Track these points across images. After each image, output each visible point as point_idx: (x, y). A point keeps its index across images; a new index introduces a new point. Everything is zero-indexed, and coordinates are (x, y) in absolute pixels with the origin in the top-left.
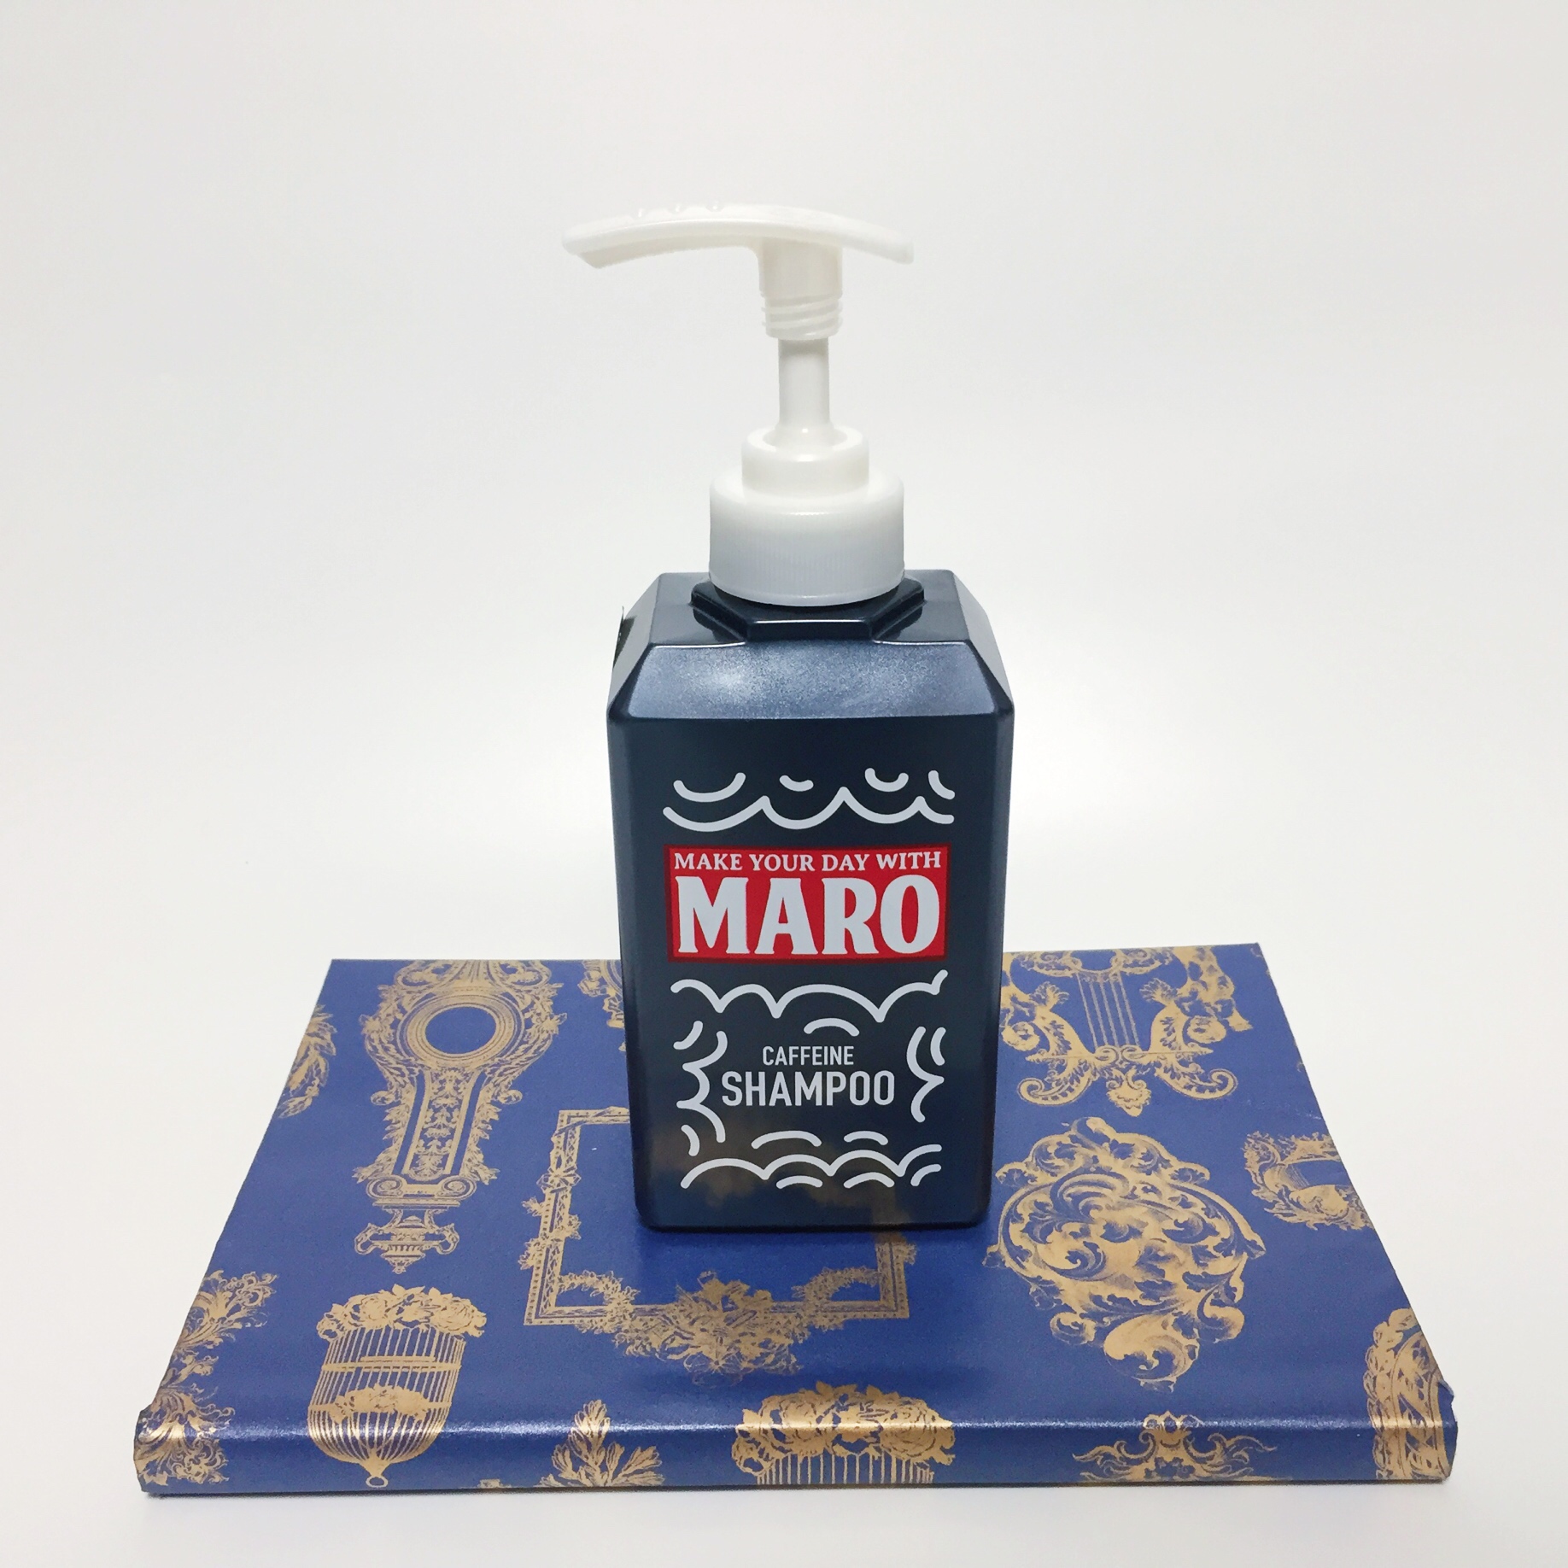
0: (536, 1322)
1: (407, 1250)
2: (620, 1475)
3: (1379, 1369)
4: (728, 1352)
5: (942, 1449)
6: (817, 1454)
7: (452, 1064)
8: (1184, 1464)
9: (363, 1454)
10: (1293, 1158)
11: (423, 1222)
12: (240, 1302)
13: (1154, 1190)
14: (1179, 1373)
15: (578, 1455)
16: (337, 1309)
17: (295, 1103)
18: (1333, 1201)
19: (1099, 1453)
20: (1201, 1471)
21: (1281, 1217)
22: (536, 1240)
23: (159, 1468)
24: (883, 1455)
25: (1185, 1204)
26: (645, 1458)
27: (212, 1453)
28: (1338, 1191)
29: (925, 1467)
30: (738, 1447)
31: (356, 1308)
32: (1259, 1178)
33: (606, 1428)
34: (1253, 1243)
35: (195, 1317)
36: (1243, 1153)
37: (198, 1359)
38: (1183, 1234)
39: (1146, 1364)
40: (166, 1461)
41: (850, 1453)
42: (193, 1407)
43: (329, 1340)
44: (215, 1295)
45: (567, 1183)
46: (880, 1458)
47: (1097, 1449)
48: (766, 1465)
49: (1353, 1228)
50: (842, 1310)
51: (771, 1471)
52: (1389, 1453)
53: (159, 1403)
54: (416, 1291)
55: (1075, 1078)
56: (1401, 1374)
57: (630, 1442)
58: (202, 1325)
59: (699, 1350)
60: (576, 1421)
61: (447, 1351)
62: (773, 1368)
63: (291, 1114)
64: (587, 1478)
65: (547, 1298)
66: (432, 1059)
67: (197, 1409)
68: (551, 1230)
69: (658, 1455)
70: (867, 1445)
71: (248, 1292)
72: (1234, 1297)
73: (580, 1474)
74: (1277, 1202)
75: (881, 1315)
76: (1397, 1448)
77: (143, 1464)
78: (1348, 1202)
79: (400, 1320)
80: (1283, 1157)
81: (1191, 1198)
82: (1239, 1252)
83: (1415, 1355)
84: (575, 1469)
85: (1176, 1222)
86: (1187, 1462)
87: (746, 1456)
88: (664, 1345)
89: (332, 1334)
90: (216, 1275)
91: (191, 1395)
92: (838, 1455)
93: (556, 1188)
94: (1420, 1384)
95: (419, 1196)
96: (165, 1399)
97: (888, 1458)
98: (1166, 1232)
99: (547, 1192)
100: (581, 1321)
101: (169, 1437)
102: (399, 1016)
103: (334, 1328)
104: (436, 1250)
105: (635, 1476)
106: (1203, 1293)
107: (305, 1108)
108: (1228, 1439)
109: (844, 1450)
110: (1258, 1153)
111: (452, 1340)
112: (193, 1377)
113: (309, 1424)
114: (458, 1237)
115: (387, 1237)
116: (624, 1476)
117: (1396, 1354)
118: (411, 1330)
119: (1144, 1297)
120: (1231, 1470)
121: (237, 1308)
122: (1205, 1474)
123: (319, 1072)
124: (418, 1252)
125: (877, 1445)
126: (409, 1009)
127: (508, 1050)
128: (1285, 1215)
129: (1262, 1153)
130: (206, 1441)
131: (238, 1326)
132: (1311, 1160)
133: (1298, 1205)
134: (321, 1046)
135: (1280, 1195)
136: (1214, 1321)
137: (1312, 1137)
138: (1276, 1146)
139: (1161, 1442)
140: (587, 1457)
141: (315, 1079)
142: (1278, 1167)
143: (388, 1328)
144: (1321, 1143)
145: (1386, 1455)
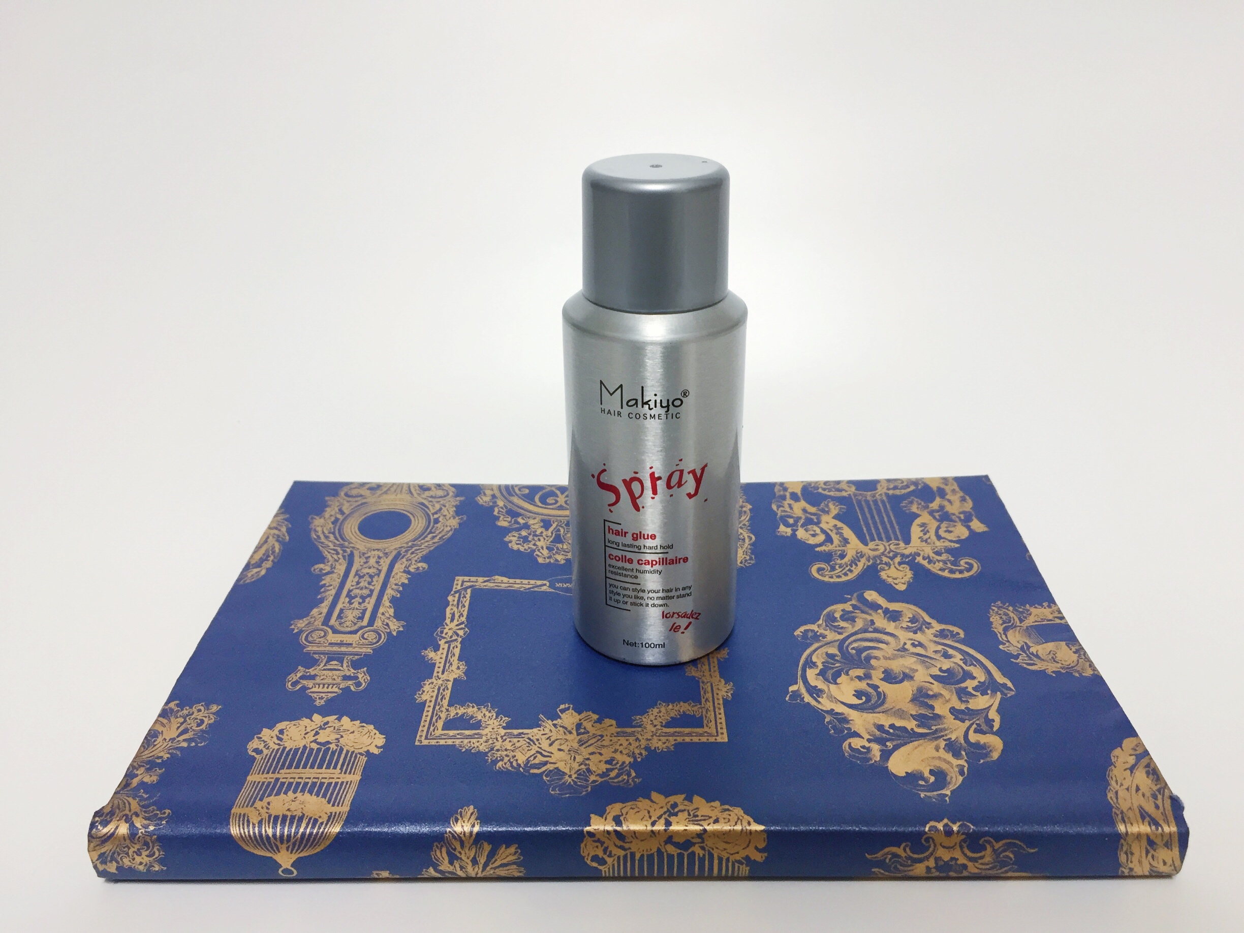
0: (425, 742)
1: (328, 687)
2: (488, 868)
3: (1119, 784)
4: (580, 768)
5: (756, 848)
6: (652, 852)
7: (376, 546)
8: (959, 862)
9: (275, 849)
10: (1030, 621)
11: (342, 666)
12: (189, 726)
13: (920, 645)
14: (952, 787)
15: (453, 852)
16: (266, 733)
17: (253, 572)
18: (1066, 655)
19: (887, 854)
20: (972, 868)
21: (1025, 666)
22: (430, 681)
23: (109, 859)
24: (707, 852)
25: (946, 656)
26: (508, 854)
27: (151, 848)
28: (1068, 646)
29: (742, 864)
30: (586, 845)
31: (281, 732)
32: (1004, 637)
33: (477, 829)
34: (1004, 685)
35: (151, 736)
36: (989, 617)
37: (148, 770)
38: (947, 678)
39: (923, 778)
40: (114, 853)
41: (679, 851)
42: (138, 809)
43: (256, 756)
44: (170, 721)
45: (458, 635)
47: (887, 850)
48: (609, 860)
49: (1084, 674)
50: (673, 735)
51: (613, 865)
52: (1132, 854)
53: (110, 806)
54: (331, 719)
55: (854, 562)
56: (1138, 789)
57: (496, 841)
58: (155, 743)
59: (556, 766)
60: (451, 823)
61: (351, 765)
62: (616, 780)
63: (248, 581)
64: (461, 870)
65: (436, 724)
66: (361, 543)
67: (141, 811)
68: (443, 673)
69: (519, 851)
70: (694, 844)
71: (196, 719)
72: (992, 727)
73: (455, 867)
74: (1020, 654)
75: (704, 739)
76: (1138, 849)
77: (96, 855)
78: (1077, 655)
79: (315, 741)
80: (1021, 621)
81: (951, 651)
82: (994, 692)
83: (1148, 773)
84: (451, 863)
85: (941, 670)
86: (962, 860)
87: (592, 854)
88: (528, 761)
89: (259, 752)
90: (172, 705)
91: (137, 799)
92: (669, 852)
93: (449, 640)
94: (1155, 797)
95: (341, 644)
96: (116, 802)
97: (711, 856)
98: (932, 676)
99: (442, 642)
100: (462, 742)
101: (116, 834)
102: (339, 516)
103: (261, 747)
104: (350, 687)
105: (501, 869)
106: (967, 723)
107: (260, 576)
108: (997, 841)
109: (674, 849)
110: (1001, 618)
111: (356, 756)
112: (142, 784)
113: (231, 824)
114: (369, 678)
115: (313, 677)
116: (491, 868)
117: (1132, 772)
118: (323, 748)
119: (918, 726)
120: (998, 867)
121: (185, 731)
122: (976, 871)
123: (273, 552)
124: (336, 690)
125: (702, 845)
126: (347, 512)
127: (420, 537)
128: (1027, 664)
129: (1003, 617)
130: (146, 837)
131: (185, 745)
132: (1044, 623)
133: (1037, 656)
134: (278, 536)
135: (1022, 648)
136: (977, 745)
137: (1042, 606)
138: (1015, 612)
139: (941, 845)
140: (460, 853)
141: (270, 557)
142: (1018, 628)
143: (305, 747)
144: (1050, 610)
145: (1129, 855)
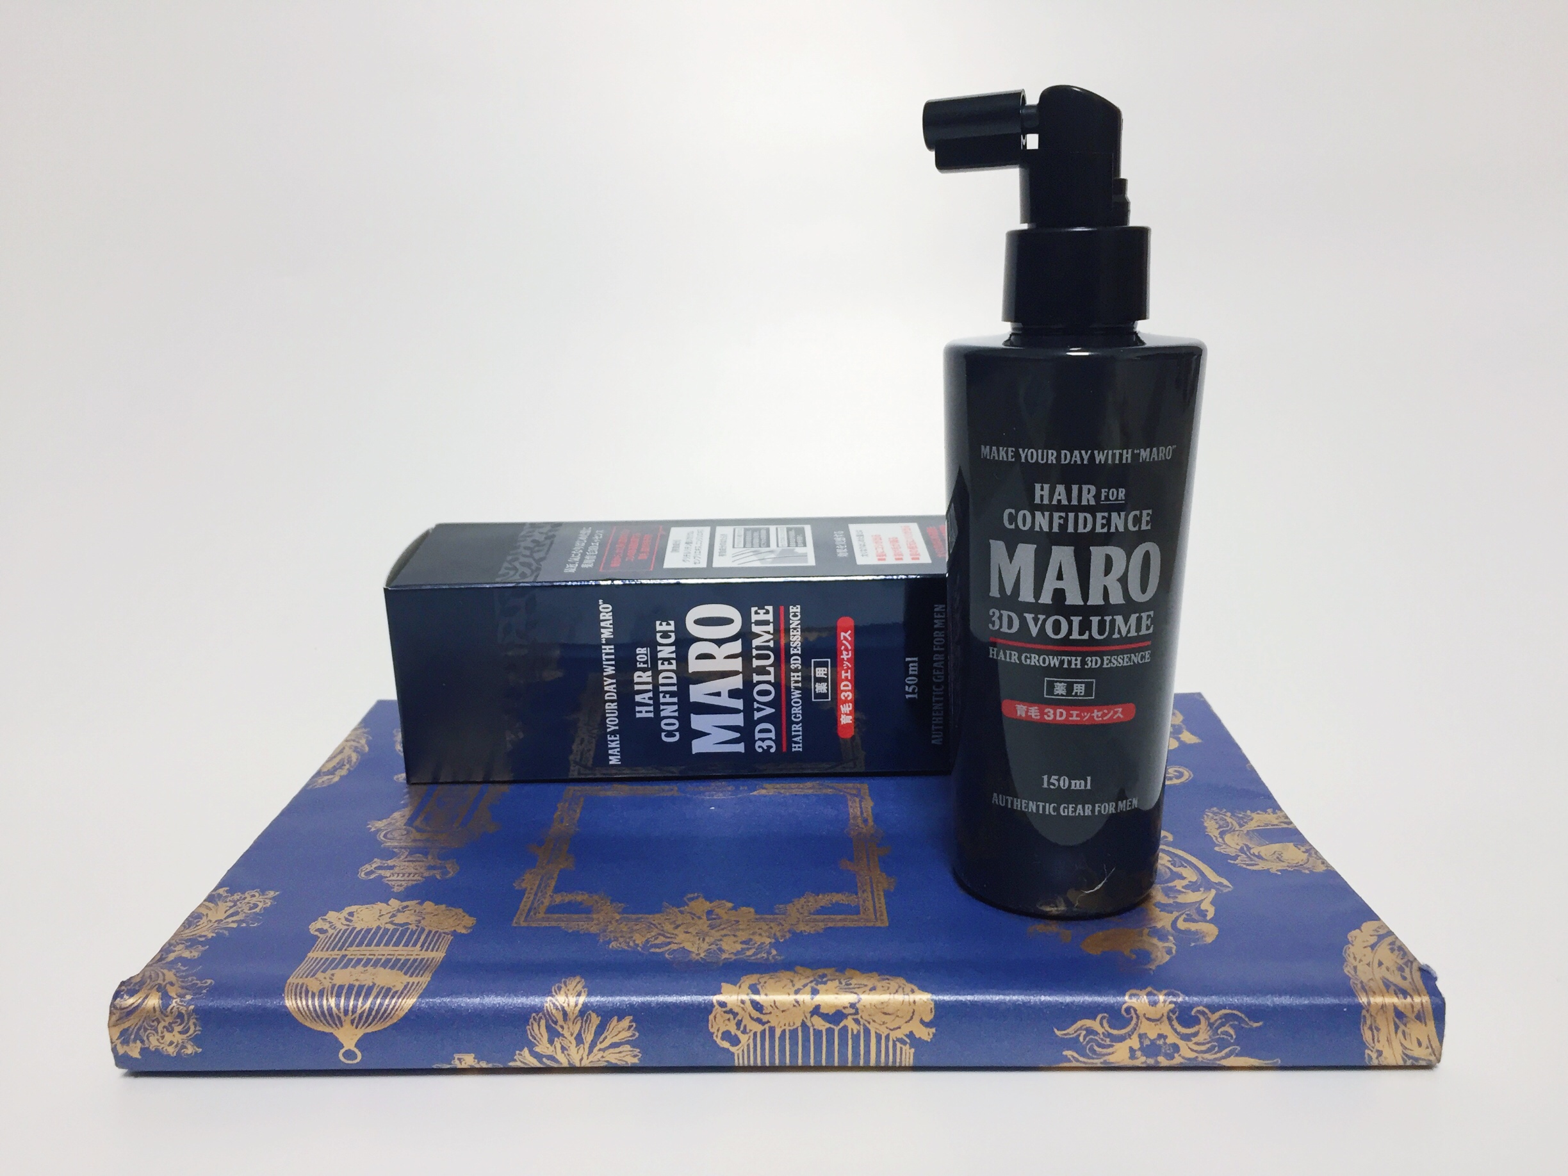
0: (524, 925)
1: (408, 877)
2: (596, 1051)
3: (1358, 960)
4: (710, 947)
5: (922, 1022)
6: (795, 1027)
8: (1169, 1041)
9: (336, 1022)
10: (1252, 825)
11: (427, 858)
12: (240, 910)
14: (1158, 963)
15: (554, 1025)
16: (332, 915)
17: (323, 780)
18: (1292, 854)
19: (1081, 1028)
20: (1187, 1052)
21: (1244, 866)
22: (532, 870)
23: (133, 1037)
24: (862, 1027)
26: (621, 1029)
27: (186, 1020)
28: (1298, 848)
29: (905, 1044)
30: (715, 1017)
31: (351, 914)
32: (1220, 840)
33: (582, 999)
34: (1220, 884)
35: (193, 919)
36: (1203, 822)
37: (187, 948)
40: (139, 1029)
41: (828, 1025)
42: (174, 979)
43: (319, 935)
44: (217, 905)
46: (859, 1032)
47: (1079, 1024)
48: (744, 1038)
49: (1315, 870)
51: (748, 1045)
52: (1378, 1030)
53: (141, 976)
54: (411, 903)
56: (1380, 964)
57: (607, 1015)
58: (198, 924)
59: (681, 946)
60: (553, 991)
61: (433, 943)
62: (753, 958)
63: (318, 786)
64: (563, 1052)
65: (538, 908)
67: (178, 981)
68: (548, 864)
69: (634, 1026)
70: (845, 1016)
71: (249, 903)
72: (1206, 915)
73: (555, 1048)
74: (1239, 856)
75: (861, 924)
76: (1385, 1026)
77: (117, 1031)
78: (1307, 854)
79: (392, 923)
80: (1241, 826)
82: (1208, 889)
83: (1392, 950)
84: (551, 1042)
86: (1172, 1039)
87: (723, 1031)
88: (647, 941)
89: (322, 931)
90: (221, 891)
91: (174, 971)
92: (816, 1027)
94: (1401, 969)
96: (147, 974)
97: (867, 1032)
99: (547, 839)
100: (568, 924)
101: (143, 1006)
103: (326, 926)
104: (435, 876)
105: (611, 1050)
106: (1176, 914)
107: (332, 783)
108: (1213, 1012)
109: (823, 1022)
110: (1217, 823)
111: (440, 935)
112: (180, 959)
113: (286, 998)
114: (458, 870)
115: (391, 868)
116: (600, 1050)
117: (1373, 950)
118: (401, 929)
120: (1216, 1049)
121: (235, 914)
122: (1193, 1055)
123: (349, 762)
124: (419, 878)
125: (855, 1017)
128: (1248, 865)
129: (1221, 823)
130: (181, 1007)
131: (235, 925)
132: (1268, 827)
133: (1259, 857)
134: (357, 747)
135: (1241, 850)
136: (1187, 932)
137: (1266, 812)
138: (1234, 818)
139: (1144, 1017)
140: (562, 1027)
141: (345, 765)
142: (1237, 833)
143: (379, 928)
144: (1275, 815)
145: (1375, 1031)
